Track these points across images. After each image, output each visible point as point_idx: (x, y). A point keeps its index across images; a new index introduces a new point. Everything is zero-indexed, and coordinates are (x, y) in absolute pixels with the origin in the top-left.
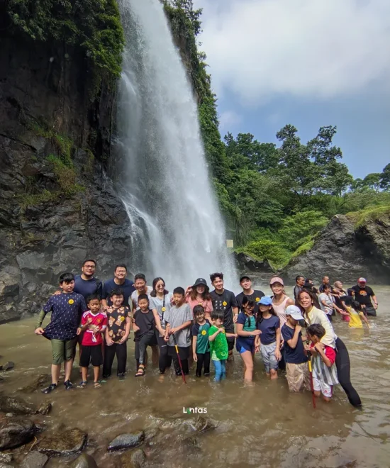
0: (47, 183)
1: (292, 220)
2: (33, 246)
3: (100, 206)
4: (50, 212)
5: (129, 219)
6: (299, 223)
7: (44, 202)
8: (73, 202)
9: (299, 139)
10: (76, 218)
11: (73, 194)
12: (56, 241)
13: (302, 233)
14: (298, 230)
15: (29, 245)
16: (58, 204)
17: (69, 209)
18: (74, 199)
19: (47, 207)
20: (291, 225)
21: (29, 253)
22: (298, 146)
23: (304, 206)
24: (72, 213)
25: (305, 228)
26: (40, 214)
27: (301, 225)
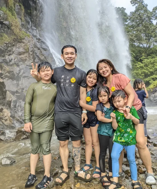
0: (5, 29)
1: (142, 65)
2: (9, 75)
3: (39, 49)
4: (10, 51)
5: (54, 60)
6: (147, 66)
7: (6, 44)
8: (23, 45)
9: (147, 5)
10: (26, 56)
11: (23, 39)
12: (19, 73)
13: (149, 73)
14: (147, 72)
15: (7, 74)
16: (14, 45)
17: (21, 50)
18: (24, 43)
19: (8, 47)
20: (142, 67)
21: (8, 80)
22: (146, 11)
23: (148, 55)
24: (24, 53)
25: (151, 70)
26: (5, 52)
27: (148, 68)
